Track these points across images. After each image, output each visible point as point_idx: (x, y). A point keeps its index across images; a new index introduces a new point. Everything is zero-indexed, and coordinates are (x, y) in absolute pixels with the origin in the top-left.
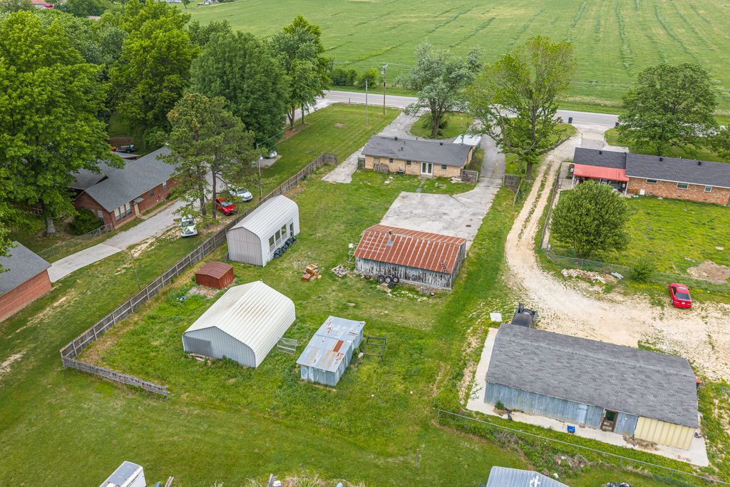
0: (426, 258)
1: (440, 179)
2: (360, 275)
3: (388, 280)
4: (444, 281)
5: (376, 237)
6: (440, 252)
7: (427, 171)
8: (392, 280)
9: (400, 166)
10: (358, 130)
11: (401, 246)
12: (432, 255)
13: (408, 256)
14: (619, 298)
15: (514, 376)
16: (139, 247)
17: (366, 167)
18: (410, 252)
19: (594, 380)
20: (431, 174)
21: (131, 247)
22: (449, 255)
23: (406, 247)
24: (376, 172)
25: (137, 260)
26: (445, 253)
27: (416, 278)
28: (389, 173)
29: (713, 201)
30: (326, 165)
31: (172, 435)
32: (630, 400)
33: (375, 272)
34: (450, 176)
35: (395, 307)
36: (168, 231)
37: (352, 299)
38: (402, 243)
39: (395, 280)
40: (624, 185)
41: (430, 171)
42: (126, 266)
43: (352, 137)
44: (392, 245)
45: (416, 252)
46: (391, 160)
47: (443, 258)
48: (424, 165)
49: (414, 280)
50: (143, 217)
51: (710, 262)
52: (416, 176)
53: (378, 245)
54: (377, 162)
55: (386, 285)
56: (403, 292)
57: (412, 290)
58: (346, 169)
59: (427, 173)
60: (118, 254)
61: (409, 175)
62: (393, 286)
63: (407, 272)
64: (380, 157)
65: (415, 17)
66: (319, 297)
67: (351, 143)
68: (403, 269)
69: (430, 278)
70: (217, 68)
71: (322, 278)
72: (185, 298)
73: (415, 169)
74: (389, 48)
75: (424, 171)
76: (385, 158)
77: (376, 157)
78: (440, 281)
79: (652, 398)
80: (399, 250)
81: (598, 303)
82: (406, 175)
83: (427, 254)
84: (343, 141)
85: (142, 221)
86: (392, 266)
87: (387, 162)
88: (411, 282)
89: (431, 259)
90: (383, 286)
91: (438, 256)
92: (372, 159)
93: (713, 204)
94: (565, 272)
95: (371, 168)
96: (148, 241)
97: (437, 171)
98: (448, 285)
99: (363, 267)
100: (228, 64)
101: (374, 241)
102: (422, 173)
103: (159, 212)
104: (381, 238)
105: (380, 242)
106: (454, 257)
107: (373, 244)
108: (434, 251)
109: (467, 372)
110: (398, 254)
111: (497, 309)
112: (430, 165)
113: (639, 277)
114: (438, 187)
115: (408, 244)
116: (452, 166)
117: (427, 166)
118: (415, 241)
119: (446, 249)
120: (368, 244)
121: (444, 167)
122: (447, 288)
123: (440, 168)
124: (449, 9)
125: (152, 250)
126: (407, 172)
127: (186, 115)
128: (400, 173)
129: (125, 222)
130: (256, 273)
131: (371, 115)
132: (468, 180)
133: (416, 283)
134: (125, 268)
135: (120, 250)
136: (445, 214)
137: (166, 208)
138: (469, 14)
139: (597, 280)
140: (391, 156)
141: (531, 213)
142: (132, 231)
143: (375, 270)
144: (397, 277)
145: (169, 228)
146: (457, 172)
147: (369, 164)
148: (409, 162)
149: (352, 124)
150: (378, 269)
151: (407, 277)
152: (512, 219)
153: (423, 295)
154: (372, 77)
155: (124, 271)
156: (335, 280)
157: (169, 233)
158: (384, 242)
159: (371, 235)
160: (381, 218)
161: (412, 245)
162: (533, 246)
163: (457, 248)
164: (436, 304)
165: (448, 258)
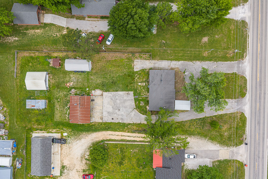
0: (73, 115)
5: (77, 100)
6: (76, 118)
11: (76, 108)
12: (74, 117)
13: (73, 111)
18: (74, 111)
21: (67, 28)
22: (75, 121)
23: (75, 109)
26: (75, 120)
35: (61, 110)
37: (61, 99)
38: (77, 108)
44: (75, 105)
50: (86, 18)
53: (75, 101)
60: (63, 28)
71: (68, 88)
80: (74, 108)
83: (74, 115)
89: (73, 117)
90: (69, 105)
101: (76, 100)
104: (77, 101)
105: (76, 101)
106: (75, 122)
108: (76, 117)
109: (43, 131)
110: (73, 107)
111: (69, 134)
114: (141, 103)
115: (77, 109)
118: (78, 111)
119: (77, 120)
120: (75, 98)
136: (119, 110)
137: (95, 21)
153: (68, 116)
156: (68, 92)
158: (76, 103)
159: (77, 98)
160: (109, 91)
161: (77, 111)
162: (106, 139)
163: (78, 123)
164: (66, 119)
165: (74, 121)
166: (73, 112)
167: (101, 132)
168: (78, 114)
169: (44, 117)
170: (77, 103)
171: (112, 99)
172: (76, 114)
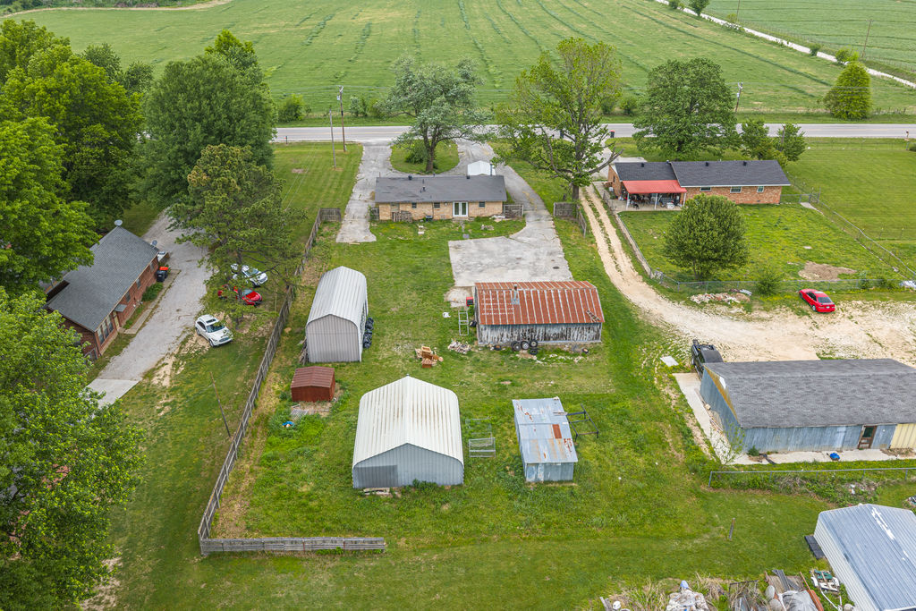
0: (566, 311)
1: (479, 219)
2: (486, 348)
3: (525, 346)
4: (593, 333)
5: (494, 296)
6: (577, 299)
7: (460, 212)
8: (530, 345)
9: (427, 210)
10: (329, 175)
11: (529, 302)
12: (572, 305)
13: (545, 312)
14: (764, 315)
15: (766, 415)
16: (161, 372)
17: (381, 218)
18: (544, 306)
19: (841, 398)
20: (467, 215)
21: (149, 374)
22: (590, 301)
23: (537, 302)
24: (397, 222)
25: (173, 390)
26: (584, 301)
27: (557, 337)
28: (414, 222)
29: (766, 202)
30: (325, 223)
31: (430, 594)
32: (884, 410)
33: (505, 339)
34: (491, 214)
35: (557, 374)
36: (184, 342)
37: (502, 377)
38: (529, 298)
39: (534, 344)
40: (678, 198)
41: (464, 212)
42: (164, 401)
43: (329, 184)
44: (518, 303)
45: (551, 306)
46: (414, 205)
47: (585, 306)
48: (457, 205)
49: (555, 339)
50: (128, 332)
51: (811, 263)
52: (449, 221)
53: (503, 306)
54: (395, 210)
55: (524, 352)
56: (551, 356)
57: (559, 351)
58: (355, 225)
59: (460, 215)
60: (137, 388)
61: (441, 220)
62: (533, 351)
63: (547, 331)
64: (398, 204)
65: (271, 27)
66: (462, 383)
67: (333, 192)
68: (542, 329)
69: (575, 333)
70: (191, 109)
71: (445, 360)
72: (292, 423)
73: (446, 212)
74: (275, 68)
75: (457, 212)
76: (405, 203)
77: (393, 204)
78: (588, 335)
79: (900, 402)
80: (530, 307)
81: (750, 325)
82: (436, 221)
83: (565, 305)
84: (321, 190)
85: (131, 337)
86: (528, 328)
87: (409, 208)
88: (551, 343)
89: (573, 310)
90: (523, 354)
91: (579, 306)
92: (389, 206)
93: (768, 205)
94: (695, 298)
95: (388, 218)
96: (165, 361)
97: (474, 211)
98: (597, 337)
99: (489, 336)
100: (205, 102)
101: (495, 301)
102: (454, 216)
103: (147, 320)
104: (501, 297)
105: (502, 301)
106: (596, 303)
107: (495, 307)
108: (571, 300)
110: (531, 312)
111: (663, 353)
112: (464, 205)
113: (766, 289)
114: (485, 229)
115: (536, 298)
116: (492, 202)
117: (461, 206)
118: (542, 293)
119: (583, 296)
120: (489, 307)
121: (482, 204)
122: (596, 341)
123: (477, 206)
124: (306, 15)
125: (184, 373)
126: (436, 217)
127: (219, 176)
128: (428, 220)
129: (109, 343)
130: (357, 372)
131: (327, 154)
132: (513, 216)
133: (559, 342)
134: (165, 405)
135: (134, 383)
136: (519, 259)
137: (151, 314)
138: (335, 21)
139: (731, 301)
140: (414, 200)
141: (608, 241)
142: (128, 354)
143: (506, 337)
144: (534, 340)
145: (181, 339)
146: (498, 208)
147: (385, 214)
148: (437, 205)
149: (314, 168)
150: (510, 335)
151: (546, 338)
152: (595, 251)
153: (576, 355)
154: (296, 107)
155: (167, 409)
156: (462, 359)
157: (188, 345)
158: (508, 301)
159: (488, 296)
160: (452, 276)
161: (542, 298)
162: (641, 278)
163: (594, 293)
164: (597, 362)
165: (591, 306)
166: (552, 311)
167: (618, 287)
168: (556, 294)
169: (610, 424)
170: (508, 296)
171: (481, 271)
172: (557, 299)
